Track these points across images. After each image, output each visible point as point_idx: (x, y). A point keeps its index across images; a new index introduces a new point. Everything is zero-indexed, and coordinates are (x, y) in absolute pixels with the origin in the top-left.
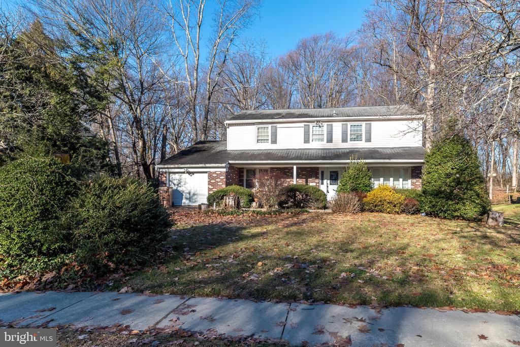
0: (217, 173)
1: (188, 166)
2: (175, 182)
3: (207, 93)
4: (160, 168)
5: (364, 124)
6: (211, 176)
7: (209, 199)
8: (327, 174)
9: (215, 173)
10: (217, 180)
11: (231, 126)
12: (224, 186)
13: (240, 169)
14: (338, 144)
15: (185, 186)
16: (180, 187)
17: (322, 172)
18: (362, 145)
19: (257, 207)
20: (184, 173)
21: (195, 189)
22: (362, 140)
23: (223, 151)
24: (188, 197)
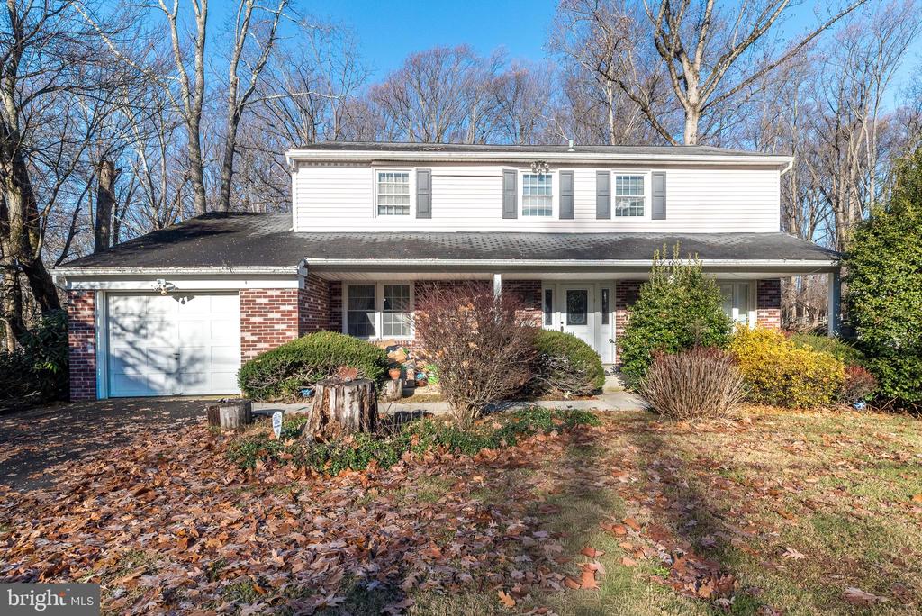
0: (270, 293)
1: (172, 270)
2: (128, 322)
3: (231, 107)
4: (70, 278)
5: (648, 175)
6: (249, 304)
7: (244, 378)
8: (561, 298)
9: (263, 293)
10: (271, 315)
11: (304, 166)
12: (293, 334)
13: (331, 283)
14: (588, 223)
15: (164, 334)
16: (145, 337)
17: (549, 293)
18: (643, 225)
19: (398, 394)
20: (156, 293)
21: (196, 343)
22: (642, 215)
23: (284, 233)
24: (174, 369)
